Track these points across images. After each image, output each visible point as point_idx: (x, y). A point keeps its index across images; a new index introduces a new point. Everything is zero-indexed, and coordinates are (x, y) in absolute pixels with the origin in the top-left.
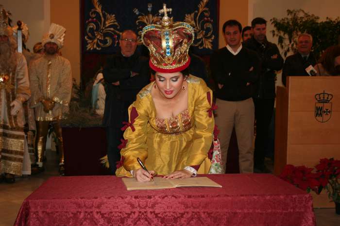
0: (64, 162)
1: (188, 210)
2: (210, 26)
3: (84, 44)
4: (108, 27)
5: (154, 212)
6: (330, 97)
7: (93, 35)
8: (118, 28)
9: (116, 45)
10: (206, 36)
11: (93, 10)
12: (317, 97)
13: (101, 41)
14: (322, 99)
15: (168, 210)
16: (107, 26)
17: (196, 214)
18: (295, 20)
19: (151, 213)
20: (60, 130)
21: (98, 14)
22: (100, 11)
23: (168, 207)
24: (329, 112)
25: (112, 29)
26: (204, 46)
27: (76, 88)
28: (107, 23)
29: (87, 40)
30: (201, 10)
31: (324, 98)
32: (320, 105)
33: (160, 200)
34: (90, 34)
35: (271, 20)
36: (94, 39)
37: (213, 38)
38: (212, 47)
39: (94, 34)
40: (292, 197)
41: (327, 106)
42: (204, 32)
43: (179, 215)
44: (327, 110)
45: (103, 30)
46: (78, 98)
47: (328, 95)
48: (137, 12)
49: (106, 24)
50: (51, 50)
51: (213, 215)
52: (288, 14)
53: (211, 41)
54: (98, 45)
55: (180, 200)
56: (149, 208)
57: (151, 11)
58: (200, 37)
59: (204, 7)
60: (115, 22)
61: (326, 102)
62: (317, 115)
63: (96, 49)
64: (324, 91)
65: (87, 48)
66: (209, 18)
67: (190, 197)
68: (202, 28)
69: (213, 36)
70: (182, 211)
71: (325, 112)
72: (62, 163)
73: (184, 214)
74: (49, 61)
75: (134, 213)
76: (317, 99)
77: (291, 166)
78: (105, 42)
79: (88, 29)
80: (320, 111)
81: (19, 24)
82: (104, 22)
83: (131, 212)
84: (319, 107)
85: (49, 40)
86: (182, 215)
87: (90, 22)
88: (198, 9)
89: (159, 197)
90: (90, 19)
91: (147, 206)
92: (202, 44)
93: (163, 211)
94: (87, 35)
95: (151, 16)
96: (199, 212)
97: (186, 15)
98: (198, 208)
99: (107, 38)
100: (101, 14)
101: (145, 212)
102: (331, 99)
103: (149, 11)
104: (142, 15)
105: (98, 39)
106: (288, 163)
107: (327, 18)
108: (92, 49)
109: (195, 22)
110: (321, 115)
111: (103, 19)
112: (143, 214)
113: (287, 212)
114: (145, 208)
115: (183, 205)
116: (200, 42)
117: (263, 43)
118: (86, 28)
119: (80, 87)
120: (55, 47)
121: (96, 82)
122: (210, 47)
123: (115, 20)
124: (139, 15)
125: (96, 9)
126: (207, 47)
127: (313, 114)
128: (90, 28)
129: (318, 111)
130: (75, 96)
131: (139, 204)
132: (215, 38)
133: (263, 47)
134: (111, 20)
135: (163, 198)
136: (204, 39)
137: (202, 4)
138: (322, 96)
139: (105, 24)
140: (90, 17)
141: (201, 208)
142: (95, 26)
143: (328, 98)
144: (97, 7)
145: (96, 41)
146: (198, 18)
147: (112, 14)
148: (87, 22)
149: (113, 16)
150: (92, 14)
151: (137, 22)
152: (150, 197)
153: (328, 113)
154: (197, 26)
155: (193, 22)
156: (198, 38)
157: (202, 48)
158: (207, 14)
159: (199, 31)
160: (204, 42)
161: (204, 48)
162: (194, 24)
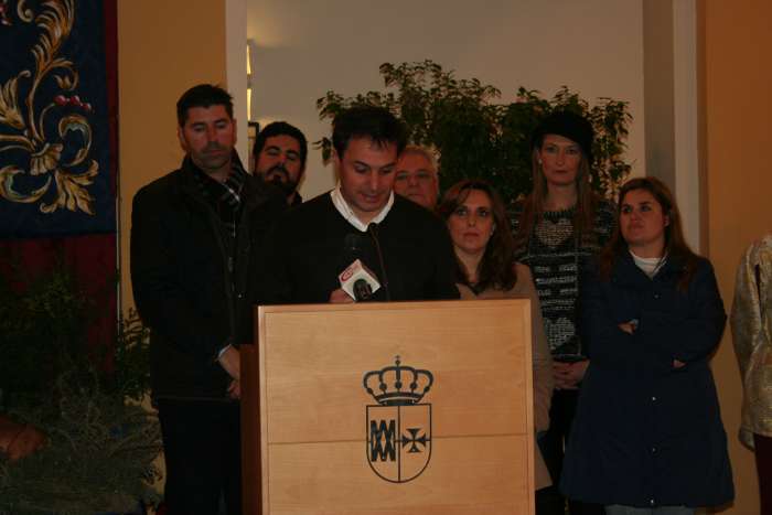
2: (81, 125)
6: (423, 381)
10: (67, 166)
12: (374, 382)
14: (391, 389)
24: (423, 440)
26: (62, 201)
30: (42, 67)
31: (398, 385)
32: (386, 414)
35: (320, 101)
37: (94, 172)
38: (90, 205)
41: (410, 417)
42: (60, 148)
44: (413, 432)
47: (416, 373)
52: (387, 80)
53: (86, 183)
58: (43, 170)
61: (409, 403)
62: (376, 453)
64: (398, 362)
66: (77, 98)
68: (51, 136)
69: (96, 164)
71: (406, 441)
76: (370, 391)
80: (388, 437)
84: (383, 423)
88: (32, 63)
92: (51, 196)
102: (427, 389)
107: (522, 90)
109: (25, 113)
110: (390, 453)
116: (45, 188)
122: (84, 207)
126: (71, 206)
127: (361, 450)
129: (379, 439)
132: (99, 170)
136: (57, 174)
137: (47, 44)
138: (390, 378)
143: (414, 386)
146: (31, 96)
153: (418, 445)
154: (28, 126)
155: (14, 114)
156: (34, 171)
157: (51, 209)
158: (67, 80)
159: (40, 147)
160: (59, 187)
161: (62, 210)
162: (20, 118)
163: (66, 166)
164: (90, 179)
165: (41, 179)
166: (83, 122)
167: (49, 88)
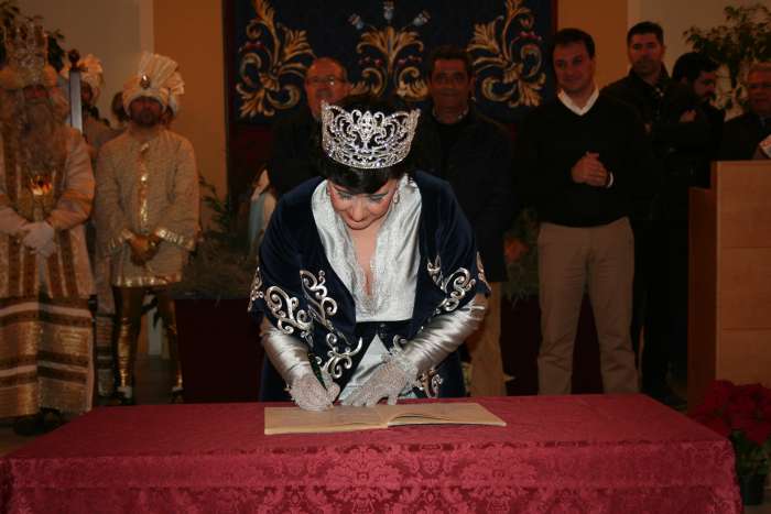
0: (183, 384)
1: (410, 482)
2: (534, 51)
3: (233, 102)
4: (289, 62)
5: (323, 487)
7: (256, 80)
11: (253, 21)
13: (273, 94)
15: (359, 483)
16: (287, 58)
17: (431, 491)
18: (744, 30)
19: (316, 489)
20: (172, 306)
21: (265, 29)
22: (271, 23)
23: (359, 474)
25: (299, 65)
26: (522, 99)
27: (217, 208)
28: (287, 50)
29: (242, 92)
30: (511, 13)
33: (337, 458)
34: (246, 79)
35: (686, 33)
36: (258, 90)
37: (542, 81)
38: (540, 101)
39: (258, 77)
40: (680, 448)
42: (521, 66)
43: (388, 496)
45: (278, 68)
46: (220, 231)
48: (357, 22)
49: (285, 55)
50: (147, 116)
51: (474, 495)
52: (728, 18)
53: (538, 88)
54: (267, 106)
55: (389, 456)
56: (311, 476)
57: (392, 20)
58: (511, 80)
59: (520, 6)
60: (305, 48)
63: (262, 113)
65: (241, 111)
66: (533, 33)
67: (414, 448)
68: (517, 58)
69: (544, 76)
70: (395, 486)
72: (179, 388)
73: (401, 492)
74: (142, 143)
75: (274, 490)
77: (727, 384)
78: (284, 96)
79: (243, 67)
81: (74, 57)
82: (281, 49)
83: (266, 488)
85: (140, 91)
86: (396, 494)
87: (247, 51)
88: (504, 11)
89: (337, 450)
90: (248, 44)
91: (305, 472)
92: (515, 97)
93: (347, 485)
94: (242, 81)
95: (391, 31)
96: (437, 488)
97: (477, 27)
98: (436, 476)
99: (288, 88)
100: (273, 31)
101: (302, 488)
103: (386, 20)
104: (370, 30)
105: (267, 90)
106: (719, 376)
108: (252, 114)
109: (500, 43)
111: (277, 42)
112: (295, 492)
113: (667, 486)
114: (300, 477)
115: (397, 470)
116: (512, 92)
117: (657, 85)
118: (239, 67)
119: (226, 206)
120: (154, 107)
121: (258, 190)
122: (536, 103)
123: (305, 44)
124: (363, 31)
125: (261, 19)
126: (528, 103)
128: (248, 65)
130: (215, 227)
131: (285, 468)
132: (546, 80)
133: (658, 93)
134: (297, 43)
135: (347, 451)
136: (520, 83)
139: (282, 54)
140: (248, 39)
141: (442, 476)
142: (259, 59)
144: (264, 12)
145: (261, 94)
146: (504, 32)
147: (300, 31)
148: (240, 49)
149: (302, 33)
150: (251, 30)
151: (359, 46)
152: (313, 451)
154: (502, 52)
155: (493, 44)
156: (506, 81)
157: (516, 105)
158: (527, 22)
159: (509, 65)
160: (521, 91)
161: (522, 106)
162: (497, 47)
163: (525, 77)
164: (540, 85)
165: (509, 86)
166: (536, 48)
167: (516, 26)
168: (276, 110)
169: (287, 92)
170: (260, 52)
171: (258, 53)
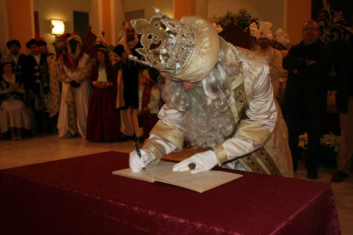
4: (335, 24)
8: (345, 23)
9: (342, 39)
11: (322, 10)
13: (328, 35)
16: (334, 22)
21: (326, 12)
22: (329, 10)
25: (339, 25)
28: (334, 19)
36: (322, 35)
39: (323, 30)
45: (331, 26)
49: (334, 21)
54: (326, 40)
60: (341, 18)
78: (332, 36)
82: (332, 19)
87: (319, 20)
90: (320, 18)
99: (334, 33)
100: (329, 13)
105: (326, 34)
111: (331, 17)
123: (342, 16)
125: (325, 8)
134: (338, 16)
139: (332, 21)
140: (320, 16)
142: (324, 23)
144: (326, 6)
145: (324, 36)
147: (340, 11)
148: (317, 20)
149: (341, 12)
150: (321, 13)
168: (329, 42)
169: (334, 35)
170: (324, 21)
171: (323, 21)
